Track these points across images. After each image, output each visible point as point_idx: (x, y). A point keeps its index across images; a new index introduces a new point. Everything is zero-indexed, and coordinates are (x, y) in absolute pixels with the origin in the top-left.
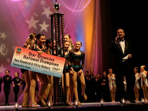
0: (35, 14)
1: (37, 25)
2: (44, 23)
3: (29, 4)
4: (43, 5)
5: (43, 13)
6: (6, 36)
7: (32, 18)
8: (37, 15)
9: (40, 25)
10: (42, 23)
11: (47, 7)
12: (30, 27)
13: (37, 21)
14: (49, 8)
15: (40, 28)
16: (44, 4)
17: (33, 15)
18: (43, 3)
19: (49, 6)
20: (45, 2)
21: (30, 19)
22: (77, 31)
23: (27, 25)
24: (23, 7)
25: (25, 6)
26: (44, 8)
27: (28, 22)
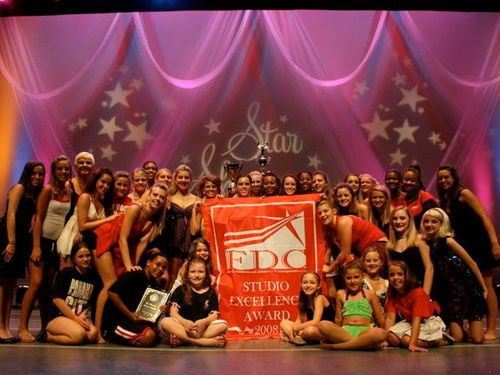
0: (381, 107)
1: (389, 130)
2: (406, 123)
3: (367, 89)
4: (401, 85)
5: (402, 103)
6: (319, 162)
7: (377, 117)
8: (387, 110)
9: (398, 130)
10: (400, 125)
11: (409, 88)
12: (372, 137)
13: (388, 123)
14: (415, 90)
15: (397, 135)
16: (403, 82)
17: (379, 110)
18: (399, 80)
19: (414, 86)
20: (404, 77)
21: (370, 119)
22: (493, 132)
23: (366, 133)
24: (355, 96)
25: (358, 93)
26: (403, 91)
27: (366, 126)
